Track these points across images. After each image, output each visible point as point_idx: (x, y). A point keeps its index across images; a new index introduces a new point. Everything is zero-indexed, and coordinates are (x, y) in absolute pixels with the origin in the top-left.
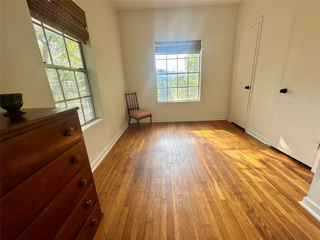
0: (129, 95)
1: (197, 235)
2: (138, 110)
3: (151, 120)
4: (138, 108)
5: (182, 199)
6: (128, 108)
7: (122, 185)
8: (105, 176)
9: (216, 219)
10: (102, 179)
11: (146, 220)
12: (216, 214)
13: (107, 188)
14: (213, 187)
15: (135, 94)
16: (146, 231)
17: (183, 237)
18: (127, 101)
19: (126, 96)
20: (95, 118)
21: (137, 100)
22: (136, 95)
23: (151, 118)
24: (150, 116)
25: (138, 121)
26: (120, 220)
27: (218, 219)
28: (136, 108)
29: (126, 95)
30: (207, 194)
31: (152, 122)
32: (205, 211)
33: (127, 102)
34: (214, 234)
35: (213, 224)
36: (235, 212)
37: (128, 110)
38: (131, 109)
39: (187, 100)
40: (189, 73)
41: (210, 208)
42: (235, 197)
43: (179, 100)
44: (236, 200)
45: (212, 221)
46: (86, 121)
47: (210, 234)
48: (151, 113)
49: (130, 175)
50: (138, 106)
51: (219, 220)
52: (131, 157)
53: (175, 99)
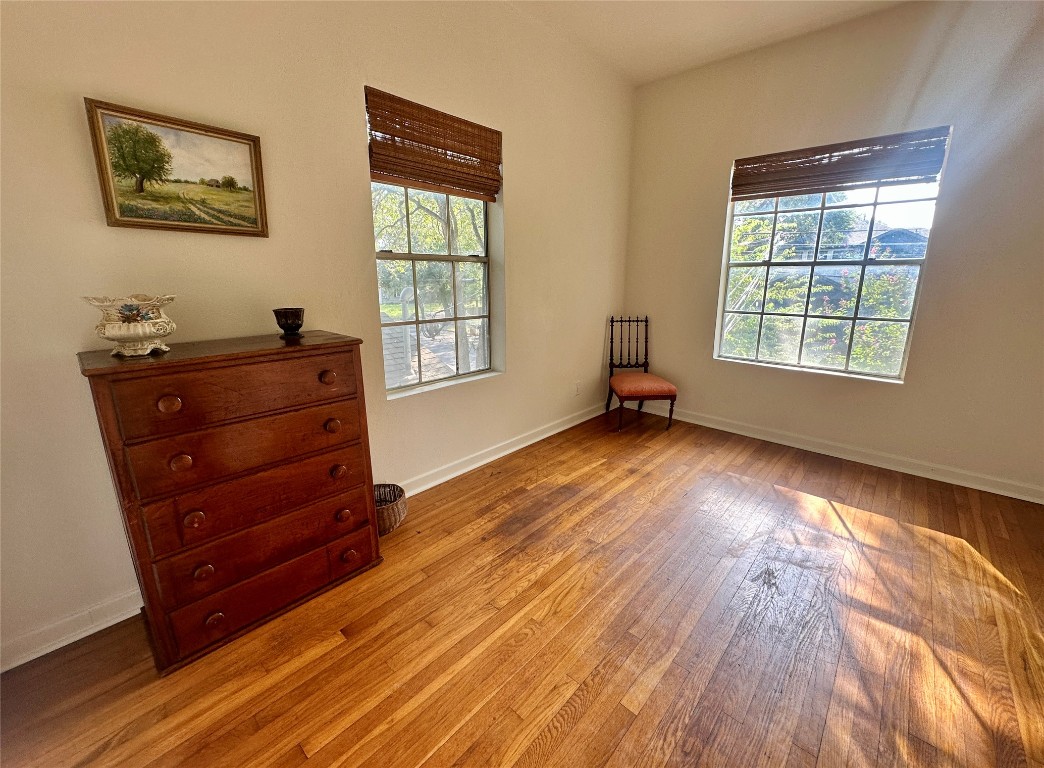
0: (621, 321)
1: (474, 711)
2: (646, 371)
3: (671, 411)
4: (646, 365)
5: (531, 633)
6: (612, 359)
7: (456, 534)
8: (448, 502)
9: (551, 725)
10: (437, 504)
11: (428, 616)
12: (566, 716)
13: (430, 524)
14: (642, 666)
15: (646, 321)
16: (409, 631)
17: (449, 690)
18: (612, 339)
19: (612, 326)
20: (490, 369)
21: (646, 342)
22: (646, 326)
23: (672, 405)
24: (671, 397)
25: (640, 406)
26: (395, 584)
27: (556, 728)
28: (637, 365)
29: (612, 321)
30: (604, 666)
31: (674, 417)
32: (547, 692)
33: (612, 342)
34: (509, 741)
35: (532, 726)
36: (623, 755)
37: (612, 365)
38: (621, 365)
39: (843, 368)
40: (873, 262)
41: (568, 696)
42: (679, 734)
43: (802, 364)
44: (668, 740)
45: (538, 720)
46: (461, 372)
47: (502, 731)
48: (673, 387)
49: (489, 524)
50: (646, 358)
51: (554, 732)
52: (528, 488)
53: (789, 356)
